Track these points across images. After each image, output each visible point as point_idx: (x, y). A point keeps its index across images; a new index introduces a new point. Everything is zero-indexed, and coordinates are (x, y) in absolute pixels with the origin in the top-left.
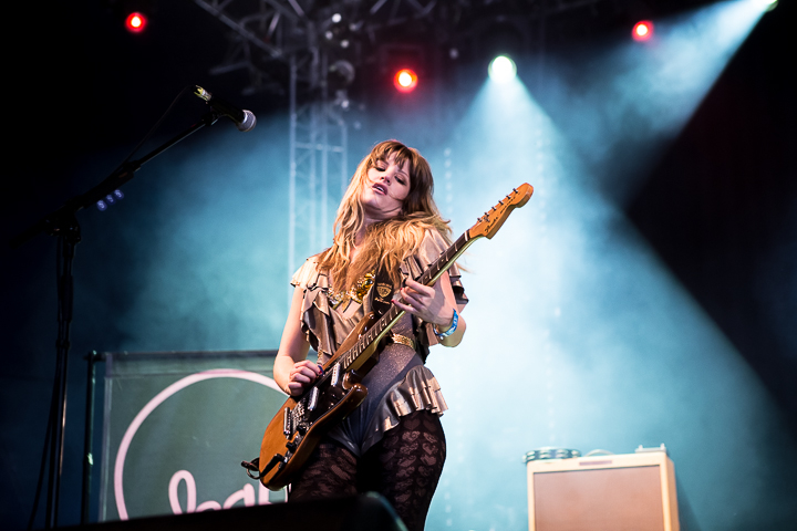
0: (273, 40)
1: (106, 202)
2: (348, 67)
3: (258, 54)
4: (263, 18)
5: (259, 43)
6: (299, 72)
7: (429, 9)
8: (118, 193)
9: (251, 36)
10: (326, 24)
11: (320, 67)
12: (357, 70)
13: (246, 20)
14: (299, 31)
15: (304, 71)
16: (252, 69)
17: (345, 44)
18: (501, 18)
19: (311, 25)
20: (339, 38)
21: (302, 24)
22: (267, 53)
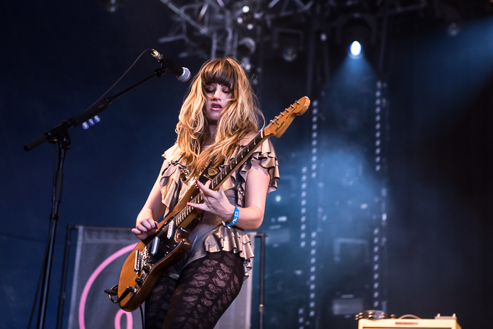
0: (202, 22)
1: (88, 123)
2: (251, 42)
3: (191, 30)
4: (196, 6)
5: (193, 23)
6: (218, 44)
7: (308, 6)
8: (97, 118)
9: (188, 18)
10: (239, 13)
11: (232, 41)
12: (257, 45)
13: (185, 7)
14: (220, 17)
15: (222, 43)
16: (187, 40)
17: (250, 27)
18: (357, 15)
19: (228, 13)
20: (246, 23)
21: (222, 12)
22: (198, 30)
